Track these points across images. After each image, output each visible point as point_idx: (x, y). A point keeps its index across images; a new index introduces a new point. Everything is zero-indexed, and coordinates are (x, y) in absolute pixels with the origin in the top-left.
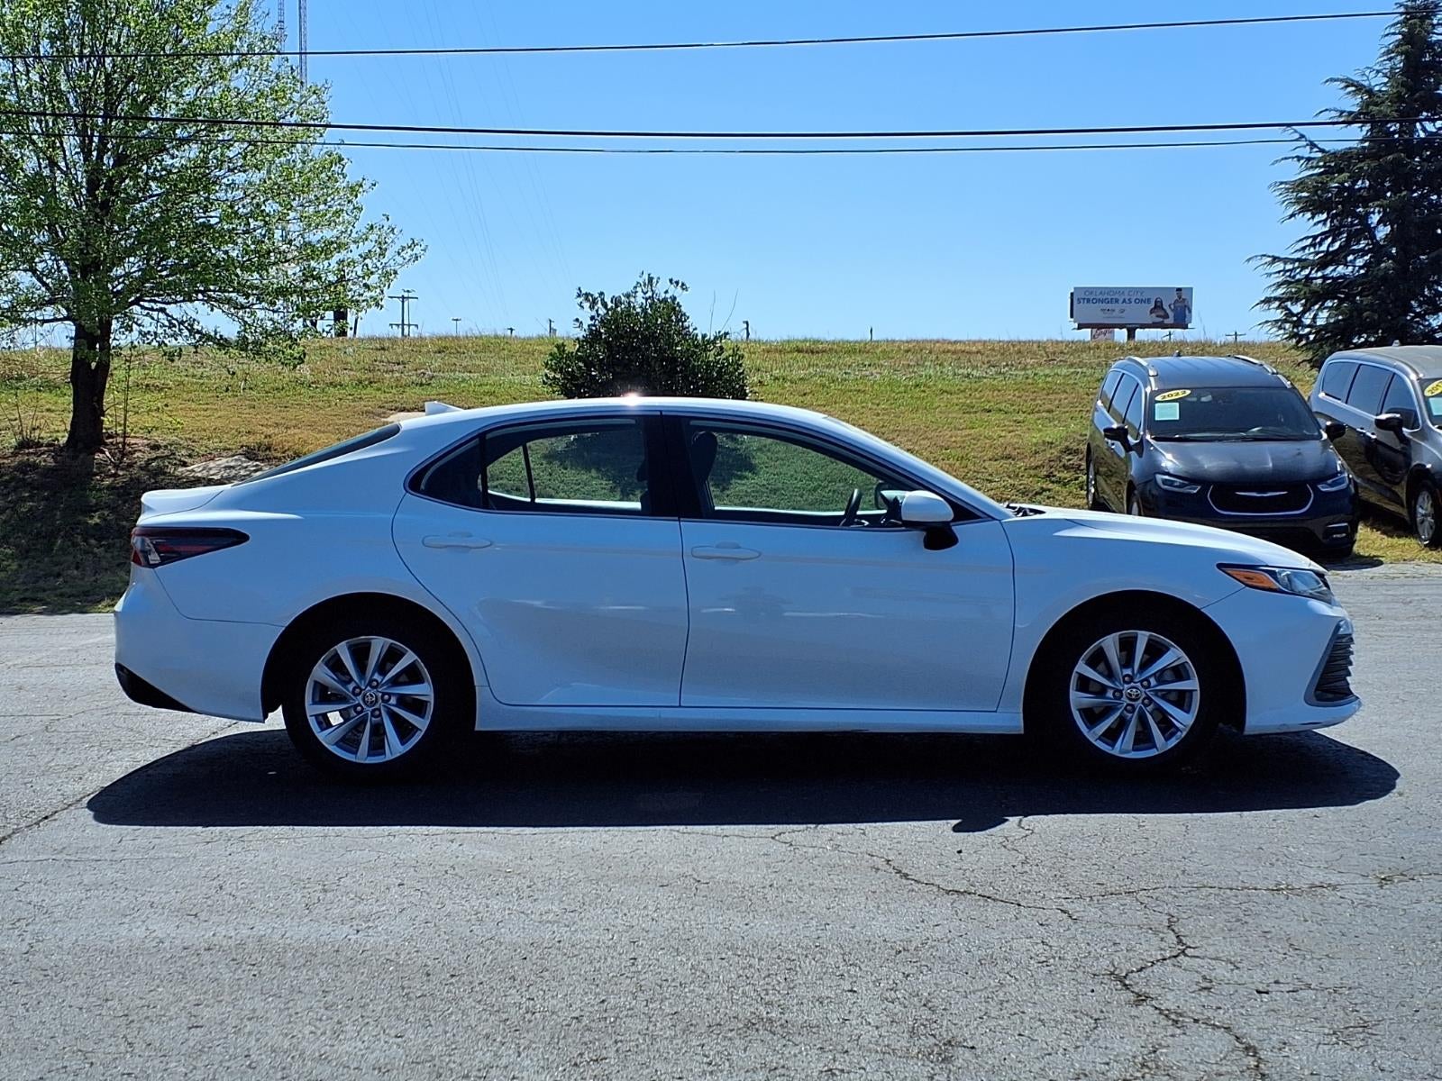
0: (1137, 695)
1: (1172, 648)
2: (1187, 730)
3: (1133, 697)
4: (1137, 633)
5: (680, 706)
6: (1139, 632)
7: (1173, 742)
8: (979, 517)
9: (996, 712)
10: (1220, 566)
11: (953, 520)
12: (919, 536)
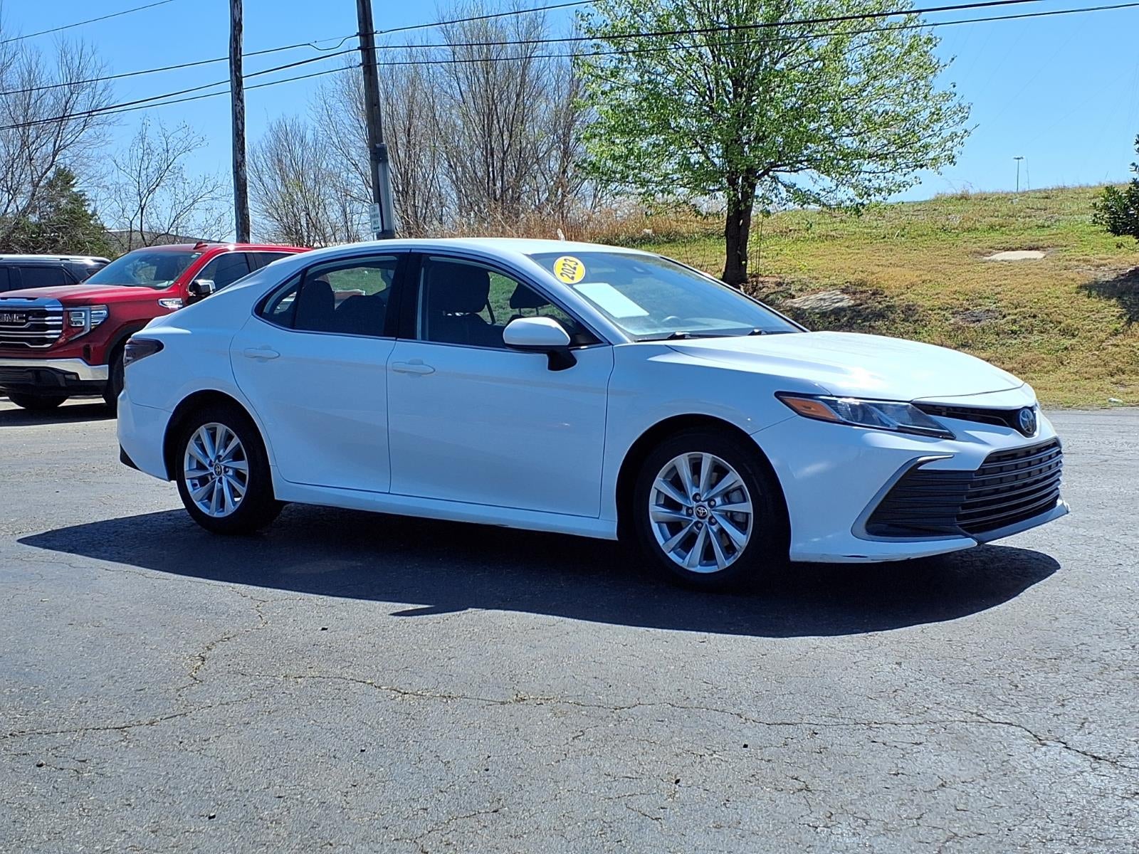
0: (704, 513)
1: (731, 472)
2: (743, 550)
3: (701, 515)
4: (702, 455)
5: (389, 493)
6: (704, 454)
7: (732, 561)
8: (602, 342)
9: (598, 518)
10: (778, 394)
11: (571, 345)
12: (544, 358)
